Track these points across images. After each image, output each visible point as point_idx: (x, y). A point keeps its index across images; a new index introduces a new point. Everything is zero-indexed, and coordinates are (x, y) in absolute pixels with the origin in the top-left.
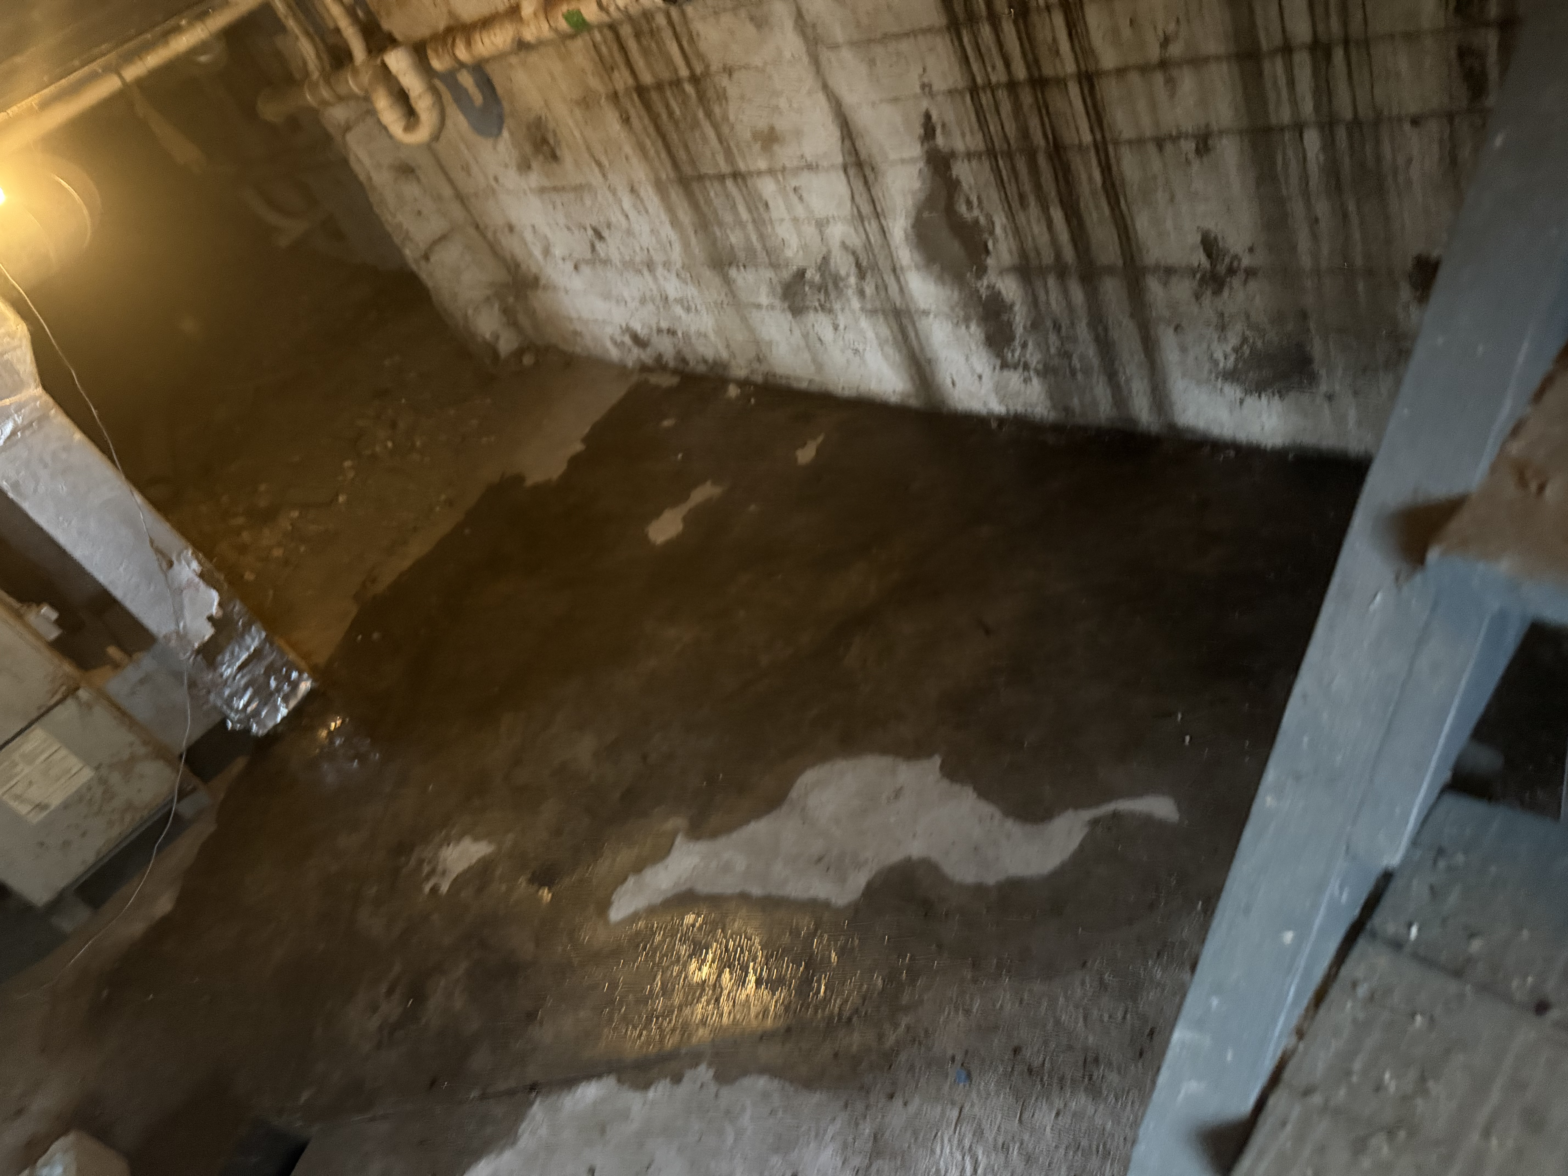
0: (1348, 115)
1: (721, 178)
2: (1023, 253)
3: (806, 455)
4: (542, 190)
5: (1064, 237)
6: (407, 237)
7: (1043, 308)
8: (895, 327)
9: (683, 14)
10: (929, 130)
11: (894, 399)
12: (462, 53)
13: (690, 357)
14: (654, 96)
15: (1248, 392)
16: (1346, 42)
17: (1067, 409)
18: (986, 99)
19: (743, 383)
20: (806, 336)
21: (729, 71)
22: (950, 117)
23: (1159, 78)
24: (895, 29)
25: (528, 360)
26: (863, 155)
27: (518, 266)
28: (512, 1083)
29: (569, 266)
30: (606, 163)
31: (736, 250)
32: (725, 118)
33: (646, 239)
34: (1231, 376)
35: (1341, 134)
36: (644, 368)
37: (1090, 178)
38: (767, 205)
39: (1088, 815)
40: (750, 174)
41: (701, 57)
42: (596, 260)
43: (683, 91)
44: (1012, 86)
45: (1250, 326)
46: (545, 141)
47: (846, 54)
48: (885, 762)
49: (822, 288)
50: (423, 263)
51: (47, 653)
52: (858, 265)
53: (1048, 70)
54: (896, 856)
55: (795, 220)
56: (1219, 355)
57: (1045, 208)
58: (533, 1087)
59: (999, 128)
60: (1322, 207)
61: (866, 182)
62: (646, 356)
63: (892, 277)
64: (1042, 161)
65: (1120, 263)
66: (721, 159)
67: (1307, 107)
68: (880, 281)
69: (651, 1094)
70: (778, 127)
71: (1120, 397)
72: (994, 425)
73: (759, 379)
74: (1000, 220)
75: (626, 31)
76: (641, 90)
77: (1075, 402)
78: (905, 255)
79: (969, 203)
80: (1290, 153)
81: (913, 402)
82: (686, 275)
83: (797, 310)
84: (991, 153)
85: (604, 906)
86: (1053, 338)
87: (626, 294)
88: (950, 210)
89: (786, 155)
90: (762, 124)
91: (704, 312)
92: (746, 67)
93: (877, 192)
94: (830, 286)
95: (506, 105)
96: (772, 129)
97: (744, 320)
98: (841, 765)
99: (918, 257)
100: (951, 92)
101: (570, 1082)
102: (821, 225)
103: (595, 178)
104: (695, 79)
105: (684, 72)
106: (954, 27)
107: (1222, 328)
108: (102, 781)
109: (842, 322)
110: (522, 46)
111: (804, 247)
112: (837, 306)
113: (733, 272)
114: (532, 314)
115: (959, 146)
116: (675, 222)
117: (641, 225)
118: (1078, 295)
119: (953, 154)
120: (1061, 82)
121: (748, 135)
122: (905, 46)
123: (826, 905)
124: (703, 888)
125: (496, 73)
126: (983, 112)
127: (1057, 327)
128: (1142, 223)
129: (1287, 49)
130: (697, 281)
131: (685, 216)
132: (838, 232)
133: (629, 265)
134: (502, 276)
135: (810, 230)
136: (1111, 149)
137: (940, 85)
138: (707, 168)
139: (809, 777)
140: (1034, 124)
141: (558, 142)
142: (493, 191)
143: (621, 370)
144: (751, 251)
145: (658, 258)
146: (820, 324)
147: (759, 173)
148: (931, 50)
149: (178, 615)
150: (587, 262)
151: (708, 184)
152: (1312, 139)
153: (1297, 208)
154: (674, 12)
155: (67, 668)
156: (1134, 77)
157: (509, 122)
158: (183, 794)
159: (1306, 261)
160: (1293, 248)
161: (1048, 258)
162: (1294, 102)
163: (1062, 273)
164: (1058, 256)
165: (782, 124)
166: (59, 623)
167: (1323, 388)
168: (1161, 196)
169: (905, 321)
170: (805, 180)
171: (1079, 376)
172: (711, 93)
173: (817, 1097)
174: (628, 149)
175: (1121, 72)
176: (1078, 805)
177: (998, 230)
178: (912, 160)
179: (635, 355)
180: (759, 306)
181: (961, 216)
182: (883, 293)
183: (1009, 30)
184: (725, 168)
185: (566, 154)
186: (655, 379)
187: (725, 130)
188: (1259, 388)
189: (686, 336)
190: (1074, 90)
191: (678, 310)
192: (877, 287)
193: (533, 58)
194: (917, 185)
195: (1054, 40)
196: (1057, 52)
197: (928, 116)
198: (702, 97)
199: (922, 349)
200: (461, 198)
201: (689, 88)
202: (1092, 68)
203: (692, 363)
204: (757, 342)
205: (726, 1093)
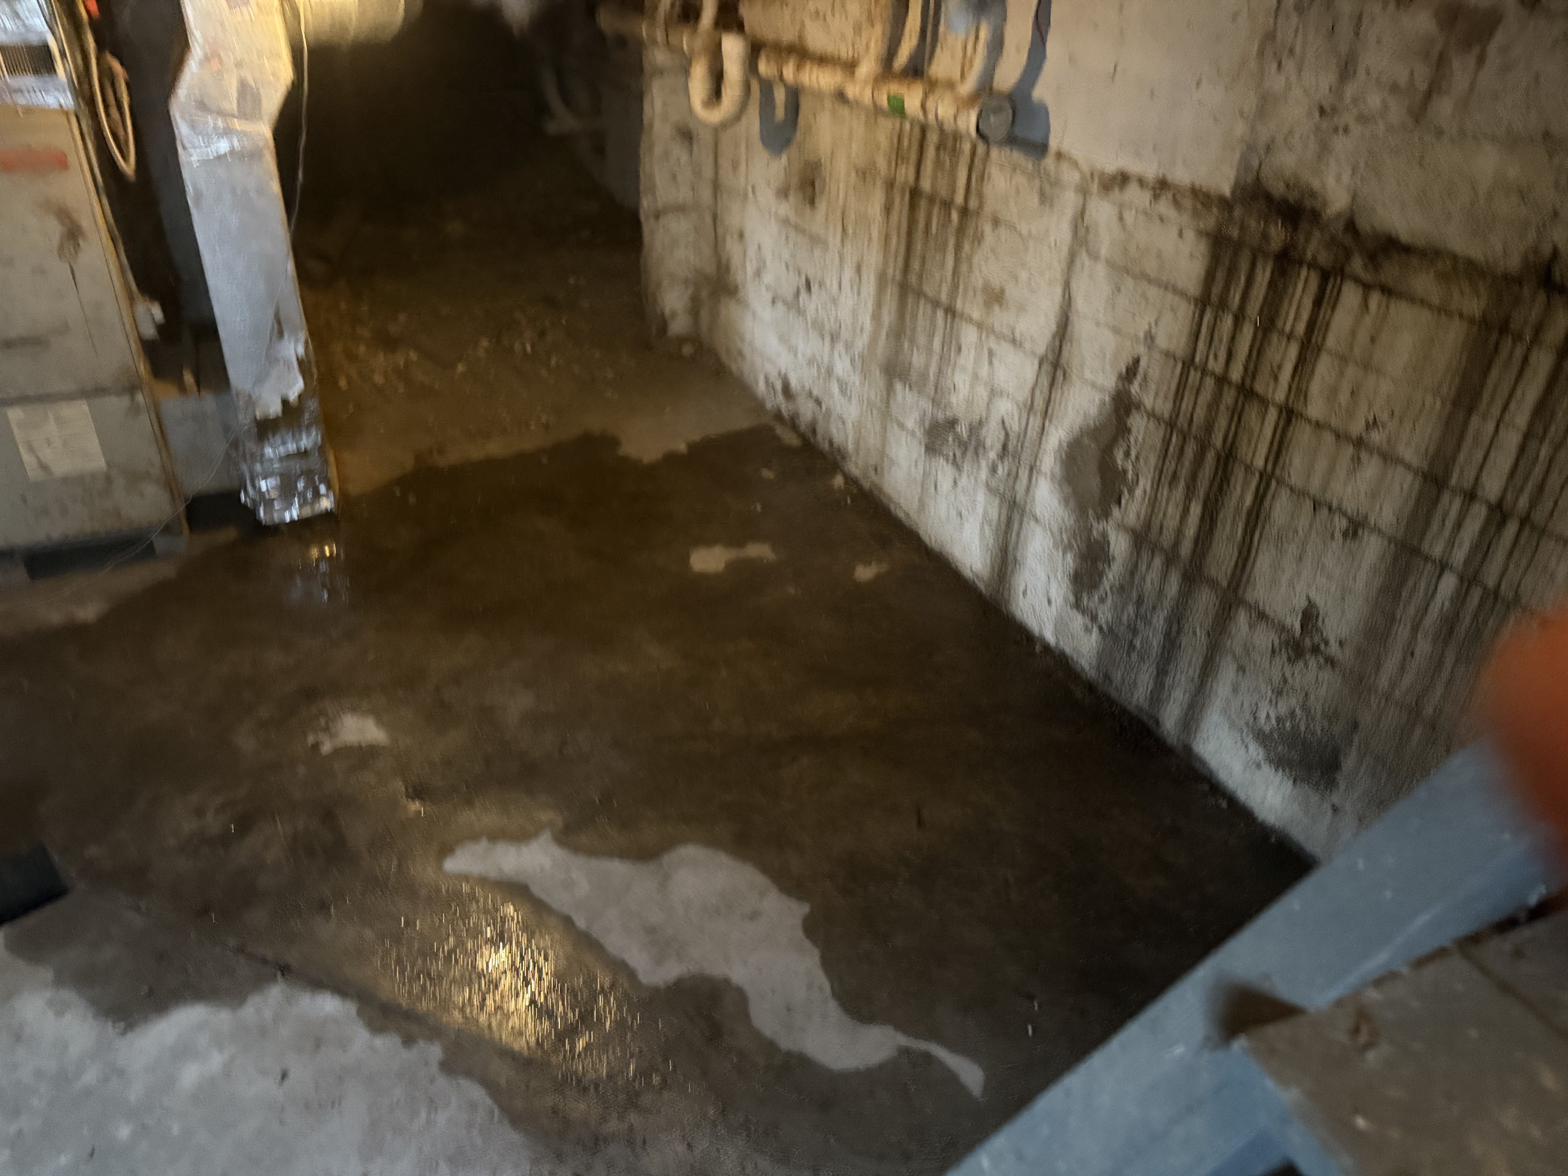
0: (1491, 583)
1: (936, 304)
2: (1148, 525)
3: (865, 573)
4: (786, 222)
5: (1191, 531)
6: (652, 190)
7: (1137, 578)
8: (1004, 518)
9: (988, 153)
10: (1131, 372)
11: (967, 573)
12: (789, 72)
13: (820, 430)
14: (923, 204)
15: (1270, 760)
16: (1525, 521)
17: (1107, 677)
18: (1194, 377)
19: (850, 480)
20: (926, 475)
21: (996, 222)
22: (1155, 373)
23: (1349, 450)
24: (1153, 274)
25: (687, 350)
26: (1063, 360)
27: (727, 269)
28: (270, 955)
29: (769, 296)
30: (850, 231)
31: (912, 371)
32: (970, 259)
33: (844, 313)
34: (1262, 737)
35: (1476, 595)
36: (778, 416)
37: (1242, 498)
38: (959, 349)
39: (902, 1040)
40: (962, 316)
41: (981, 196)
42: (794, 305)
43: (950, 214)
44: (1222, 380)
45: (1305, 708)
46: (813, 184)
47: (1101, 269)
48: (760, 880)
49: (964, 446)
50: (652, 220)
51: (135, 346)
52: (1005, 447)
53: (1259, 387)
54: (718, 969)
55: (975, 377)
56: (1262, 715)
57: (1189, 497)
58: (285, 970)
59: (1190, 408)
60: (1423, 647)
61: (1052, 385)
62: (785, 408)
63: (1027, 472)
64: (1210, 457)
65: (1225, 584)
66: (945, 289)
67: (1459, 556)
68: (1014, 470)
69: (379, 1042)
70: (1007, 293)
71: (1158, 695)
72: (1038, 649)
73: (866, 485)
74: (1145, 484)
75: (933, 138)
76: (915, 193)
77: (1117, 676)
78: (1049, 462)
79: (1127, 454)
80: (1423, 585)
81: (982, 586)
82: (858, 363)
83: (932, 449)
84: (1171, 425)
85: (446, 850)
86: (1131, 609)
87: (801, 347)
88: (1107, 451)
89: (1000, 319)
90: (996, 283)
91: (854, 401)
92: (1012, 228)
93: (1057, 395)
94: (971, 449)
95: (799, 136)
96: (1002, 291)
97: (884, 429)
98: (723, 859)
99: (1058, 470)
100: (1168, 355)
101: (317, 984)
102: (994, 393)
103: (834, 239)
104: (964, 212)
105: (959, 199)
106: (1203, 302)
107: (1279, 693)
108: (108, 479)
109: (964, 481)
110: (840, 96)
111: (970, 403)
112: (966, 467)
113: (898, 386)
114: (715, 315)
115: (1148, 401)
116: (876, 317)
117: (847, 300)
118: (1173, 587)
119: (1138, 406)
120: (1264, 403)
121: (979, 283)
122: (1153, 292)
123: (631, 974)
124: (536, 890)
125: (806, 105)
126: (1185, 387)
127: (1140, 602)
128: (1263, 563)
129: (1471, 496)
130: (865, 374)
131: (888, 316)
132: (1005, 408)
133: (818, 326)
134: (710, 269)
135: (982, 392)
136: (1274, 483)
137: (1162, 342)
138: (928, 289)
139: (690, 852)
140: (1222, 422)
141: (822, 192)
142: (746, 195)
143: (758, 406)
144: (924, 376)
145: (845, 335)
146: (944, 472)
147: (970, 320)
148: (1173, 310)
149: (260, 380)
150: (785, 303)
151: (922, 302)
152: (1449, 583)
153: (1402, 632)
154: (981, 148)
155: (143, 368)
156: (1328, 438)
157: (793, 149)
158: (167, 529)
159: (1383, 682)
160: (1378, 667)
161: (1167, 539)
162: (1451, 543)
163: (1171, 559)
164: (1176, 544)
165: (1012, 292)
166: (160, 328)
167: (1336, 798)
168: (1292, 550)
169: (1016, 517)
170: (1004, 350)
171: (1134, 656)
172: (970, 231)
173: (515, 1137)
174: (875, 234)
175: (1318, 425)
176: (900, 1027)
177: (1138, 492)
178: (1102, 389)
179: (777, 401)
180: (902, 426)
181: (1114, 461)
182: (1011, 481)
183: (1247, 332)
184: (944, 297)
185: (822, 206)
186: (779, 430)
187: (964, 268)
188: (1279, 763)
189: (828, 414)
190: (1272, 414)
191: (835, 389)
192: (1009, 474)
193: (845, 111)
194: (1093, 411)
195: (1280, 367)
196: (1276, 378)
197: (1137, 361)
198: (961, 231)
199: (1016, 548)
200: (716, 186)
201: (955, 216)
202: (1298, 407)
203: (819, 436)
204: (882, 453)
205: (442, 1081)
